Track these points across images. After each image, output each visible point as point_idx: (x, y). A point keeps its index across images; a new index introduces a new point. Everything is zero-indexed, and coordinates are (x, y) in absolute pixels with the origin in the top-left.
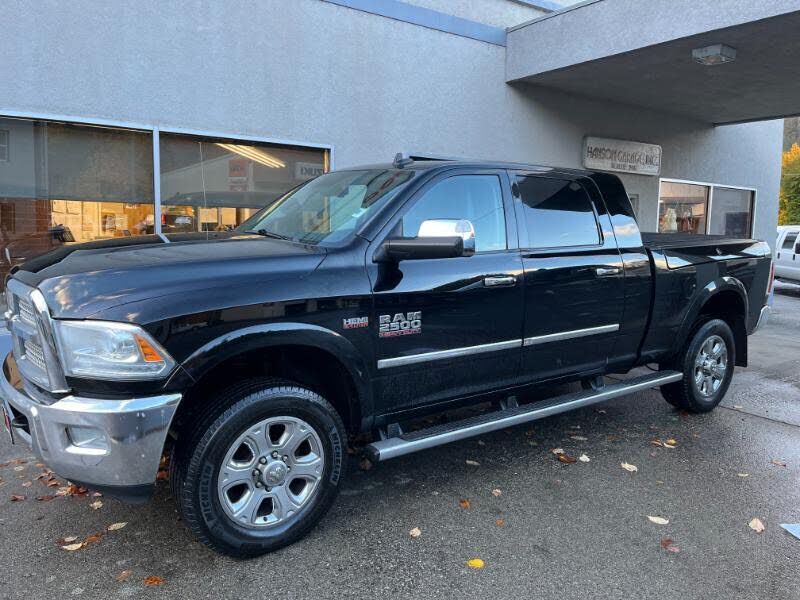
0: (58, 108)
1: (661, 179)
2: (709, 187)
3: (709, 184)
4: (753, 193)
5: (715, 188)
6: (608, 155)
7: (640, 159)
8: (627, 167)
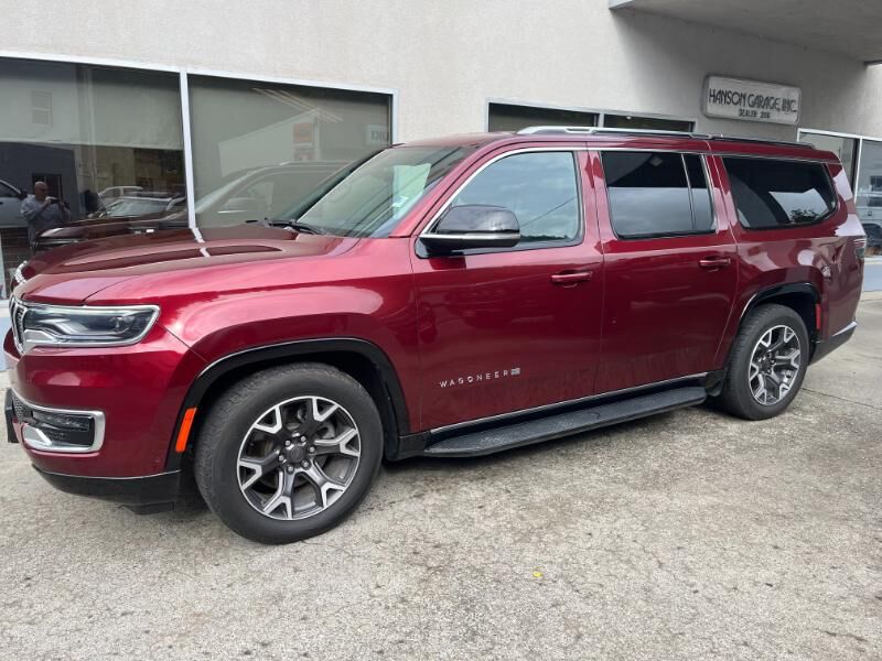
1: (800, 130)
2: (857, 141)
3: (857, 137)
5: (864, 140)
6: (736, 99)
7: (775, 103)
8: (759, 115)
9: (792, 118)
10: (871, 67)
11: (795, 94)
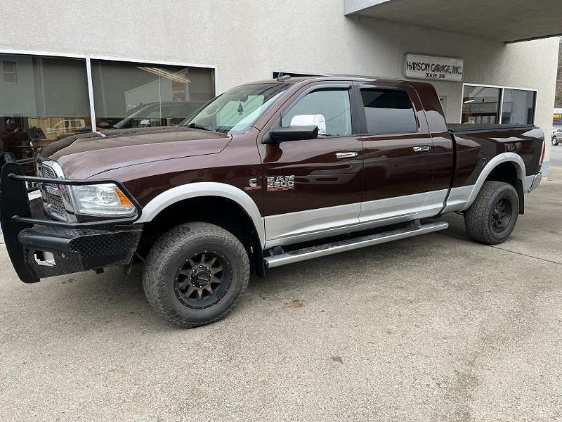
0: (19, 45)
1: (464, 84)
2: (501, 89)
3: (501, 87)
4: (535, 92)
5: (505, 89)
6: (423, 67)
7: (448, 69)
8: (438, 77)
9: (459, 78)
10: (508, 45)
11: (460, 63)
